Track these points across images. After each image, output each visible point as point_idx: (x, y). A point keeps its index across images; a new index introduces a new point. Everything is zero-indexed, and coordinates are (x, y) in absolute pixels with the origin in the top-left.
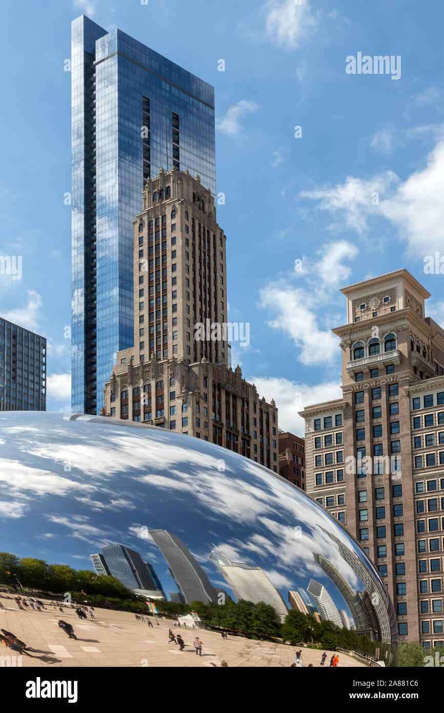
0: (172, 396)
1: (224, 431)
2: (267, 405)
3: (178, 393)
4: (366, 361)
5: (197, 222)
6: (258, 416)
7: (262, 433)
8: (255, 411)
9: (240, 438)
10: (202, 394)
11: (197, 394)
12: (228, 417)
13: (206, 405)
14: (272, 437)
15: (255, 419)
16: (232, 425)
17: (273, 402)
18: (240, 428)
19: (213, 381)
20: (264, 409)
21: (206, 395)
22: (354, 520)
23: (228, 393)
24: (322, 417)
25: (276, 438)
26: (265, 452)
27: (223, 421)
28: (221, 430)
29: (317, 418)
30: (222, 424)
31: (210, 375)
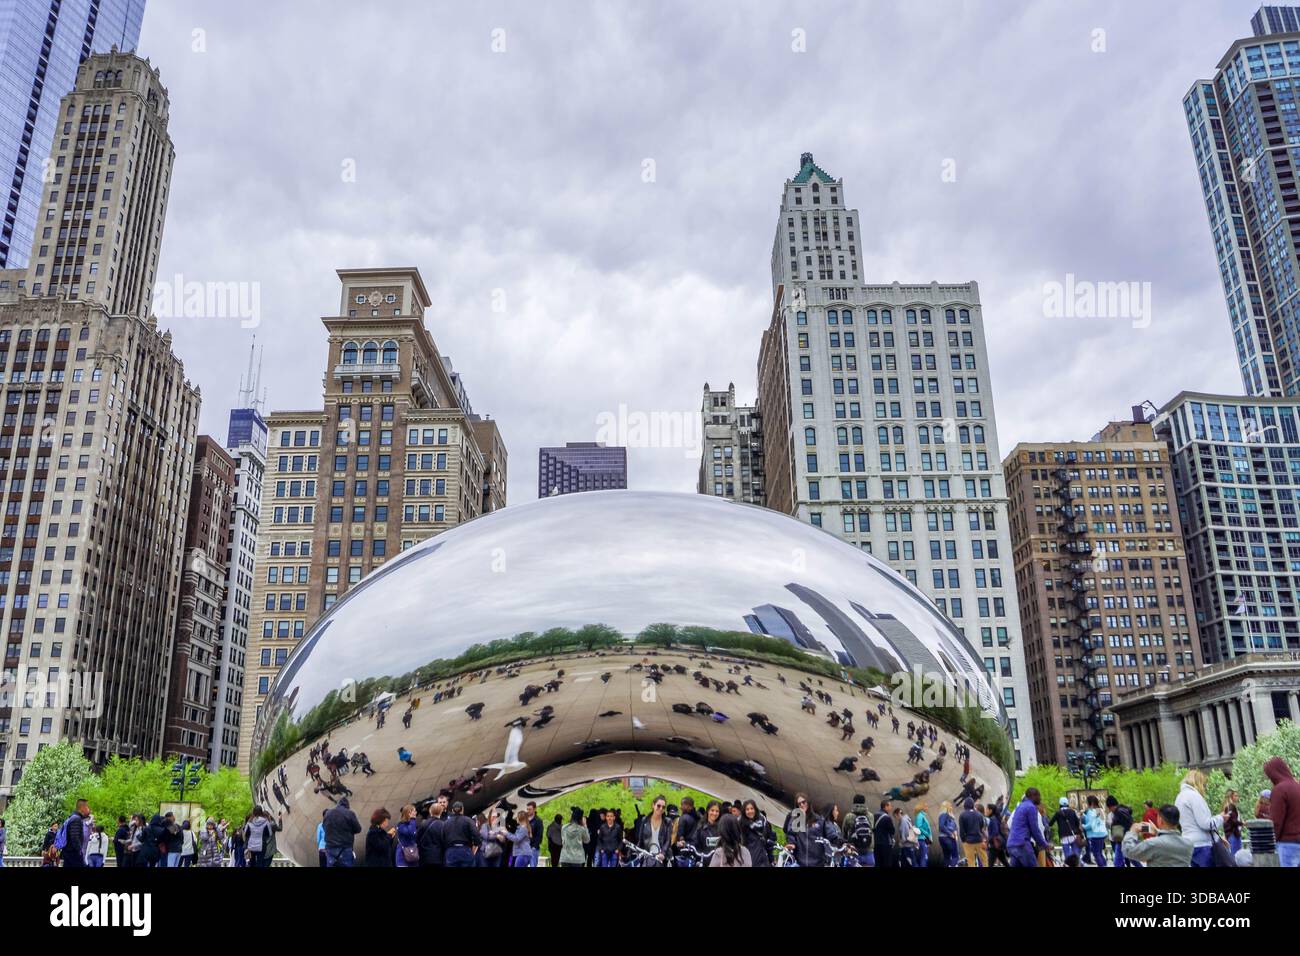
0: (81, 355)
2: (191, 393)
3: (89, 352)
4: (358, 368)
5: (148, 126)
8: (177, 398)
10: (123, 361)
11: (118, 360)
13: (124, 377)
17: (198, 388)
18: (157, 418)
19: (139, 345)
21: (127, 362)
22: (320, 581)
23: (152, 366)
24: (293, 430)
25: (194, 441)
26: (180, 459)
27: (141, 405)
28: (136, 415)
29: (286, 429)
30: (139, 409)
31: (137, 335)
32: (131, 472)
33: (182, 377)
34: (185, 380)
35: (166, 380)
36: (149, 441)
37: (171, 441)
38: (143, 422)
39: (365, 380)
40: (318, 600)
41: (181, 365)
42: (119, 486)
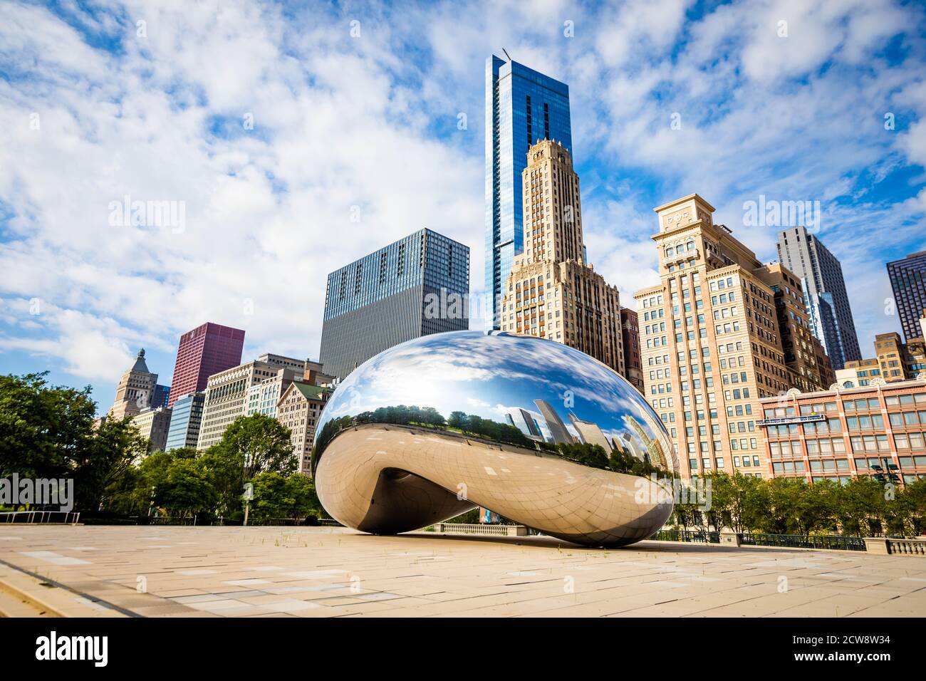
0: (549, 286)
1: (583, 310)
2: (612, 290)
3: (552, 284)
4: (675, 257)
6: (605, 297)
7: (609, 310)
8: (603, 295)
9: (594, 314)
10: (568, 284)
12: (585, 299)
13: (571, 292)
14: (616, 312)
15: (604, 300)
16: (588, 305)
17: (615, 287)
18: (594, 306)
19: (575, 275)
20: (609, 292)
21: (570, 284)
23: (585, 282)
24: (648, 298)
25: (619, 313)
26: (612, 323)
27: (583, 302)
28: (581, 308)
29: (645, 298)
30: (582, 304)
31: (573, 270)
32: (584, 335)
33: (604, 283)
34: (607, 284)
35: (595, 287)
36: (591, 319)
37: (605, 316)
38: (585, 310)
39: (679, 263)
40: (678, 385)
41: (602, 278)
42: (579, 343)
